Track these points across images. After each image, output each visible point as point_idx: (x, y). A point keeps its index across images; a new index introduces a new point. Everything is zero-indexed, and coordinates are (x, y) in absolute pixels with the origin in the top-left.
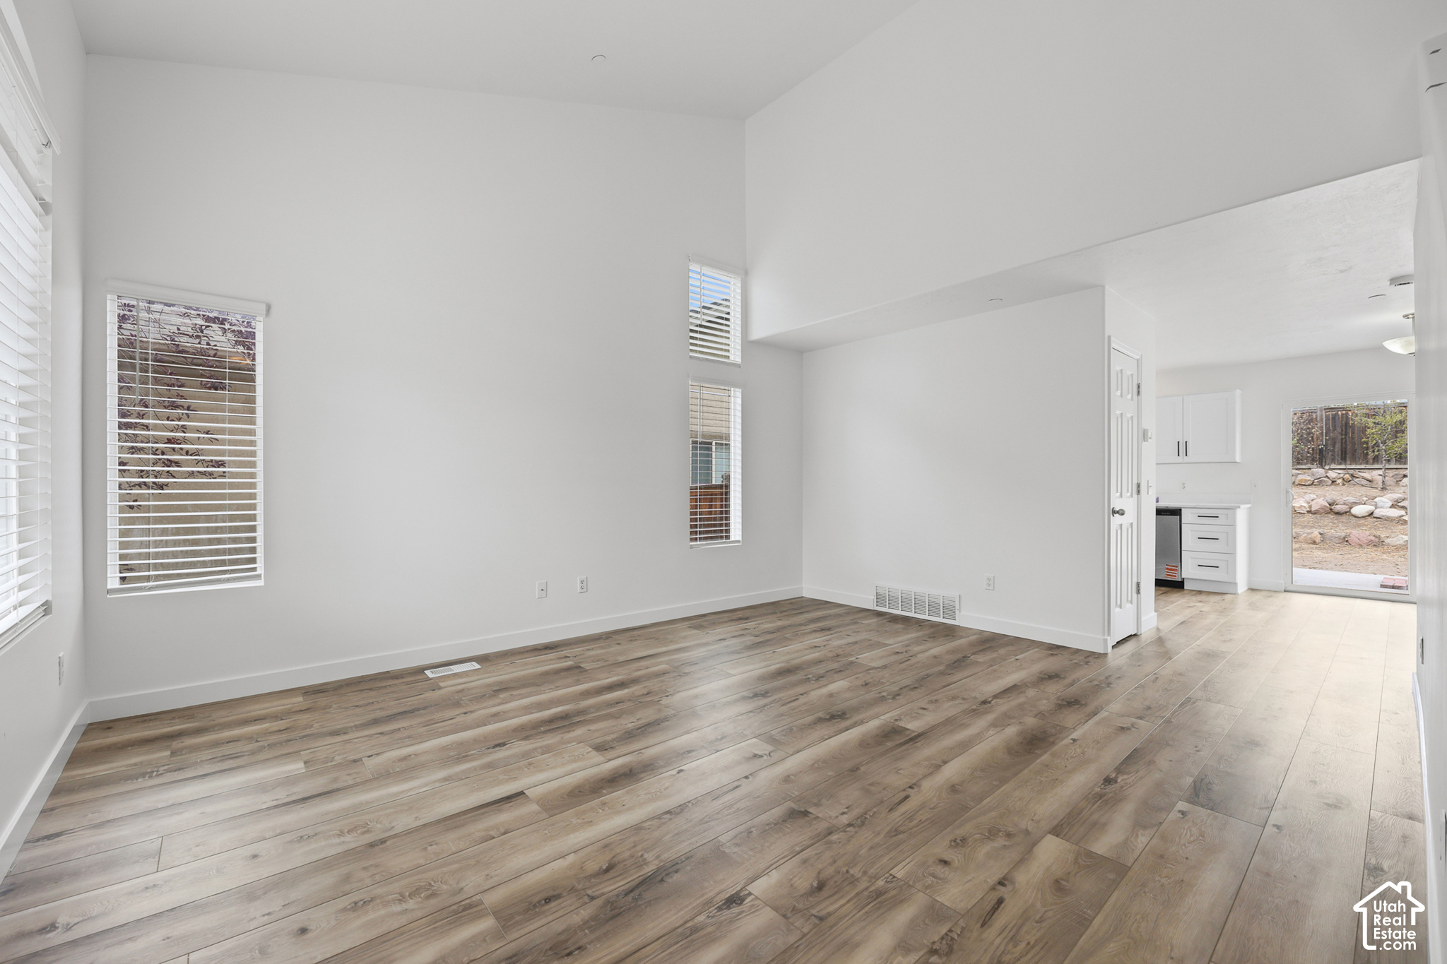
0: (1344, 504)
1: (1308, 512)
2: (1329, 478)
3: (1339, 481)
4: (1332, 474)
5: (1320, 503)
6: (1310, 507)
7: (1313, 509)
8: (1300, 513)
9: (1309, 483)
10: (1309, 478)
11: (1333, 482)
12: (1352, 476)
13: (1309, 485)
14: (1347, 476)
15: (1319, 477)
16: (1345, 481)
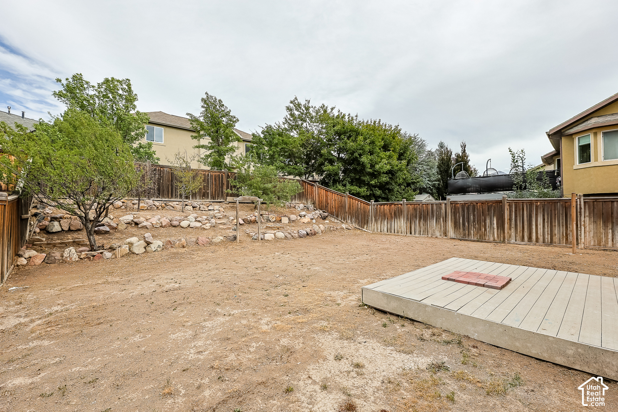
0: (176, 221)
1: (160, 226)
2: (155, 205)
3: (160, 207)
4: (157, 203)
5: (165, 221)
6: (162, 223)
7: (163, 225)
8: (156, 227)
9: (146, 208)
10: (145, 205)
11: (157, 208)
12: (165, 204)
13: (146, 210)
14: (163, 205)
15: (150, 205)
16: (163, 208)
